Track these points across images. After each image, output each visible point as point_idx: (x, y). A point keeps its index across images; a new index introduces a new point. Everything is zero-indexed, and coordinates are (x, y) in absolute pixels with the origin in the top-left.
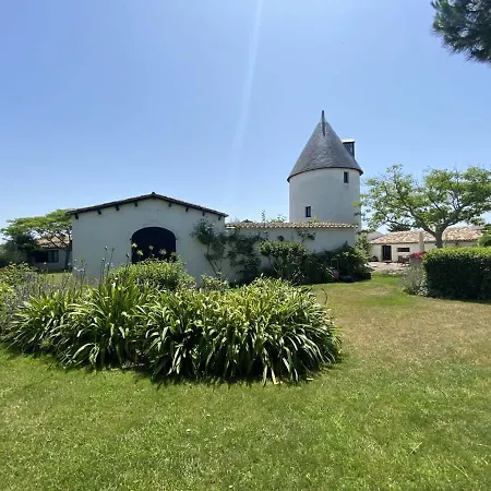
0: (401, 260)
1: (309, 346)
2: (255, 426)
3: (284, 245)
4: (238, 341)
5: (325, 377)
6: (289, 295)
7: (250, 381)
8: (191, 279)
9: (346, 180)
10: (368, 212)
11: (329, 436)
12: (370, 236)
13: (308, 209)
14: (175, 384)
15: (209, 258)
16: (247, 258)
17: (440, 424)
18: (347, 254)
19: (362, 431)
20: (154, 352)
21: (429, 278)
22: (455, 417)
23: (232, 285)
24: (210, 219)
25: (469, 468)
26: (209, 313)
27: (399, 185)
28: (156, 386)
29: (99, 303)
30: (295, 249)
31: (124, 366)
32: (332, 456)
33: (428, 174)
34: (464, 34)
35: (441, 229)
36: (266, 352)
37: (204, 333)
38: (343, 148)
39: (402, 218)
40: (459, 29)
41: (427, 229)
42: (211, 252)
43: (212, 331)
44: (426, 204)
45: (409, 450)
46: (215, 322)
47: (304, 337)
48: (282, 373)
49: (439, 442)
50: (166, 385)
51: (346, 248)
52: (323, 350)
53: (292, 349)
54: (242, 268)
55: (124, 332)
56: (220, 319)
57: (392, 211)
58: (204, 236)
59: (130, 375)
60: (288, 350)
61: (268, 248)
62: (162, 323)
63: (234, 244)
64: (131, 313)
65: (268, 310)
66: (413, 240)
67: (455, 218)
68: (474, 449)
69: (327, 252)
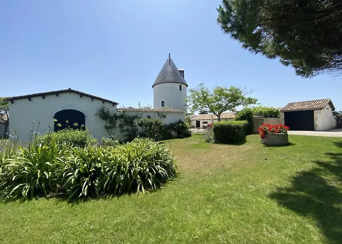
0: (204, 127)
1: (162, 171)
2: (132, 217)
3: (150, 120)
4: (123, 173)
5: (169, 186)
6: (152, 146)
7: (130, 194)
8: (95, 140)
9: (180, 89)
10: (190, 105)
11: (171, 215)
12: (191, 116)
13: (163, 102)
14: (84, 202)
15: (107, 128)
16: (130, 128)
17: (219, 200)
18: (181, 125)
19: (186, 209)
20: (69, 184)
21: (215, 135)
22: (224, 196)
23: (121, 143)
24: (107, 105)
25: (230, 218)
26: (106, 159)
27: (203, 93)
28: (71, 205)
29: (29, 158)
30: (156, 122)
31: (48, 196)
32: (172, 224)
33: (215, 88)
34: (229, 25)
35: (220, 113)
36: (139, 177)
37: (102, 170)
38: (179, 73)
39: (204, 108)
40: (227, 23)
41: (214, 113)
42: (108, 125)
43: (107, 169)
44: (214, 102)
45: (206, 214)
46: (109, 163)
47: (159, 166)
48: (147, 186)
49: (218, 208)
50: (77, 203)
51: (180, 122)
52: (168, 172)
53: (153, 173)
54: (127, 133)
55: (47, 175)
56: (112, 161)
57: (200, 105)
58: (104, 115)
59: (53, 201)
60: (151, 174)
61: (142, 122)
62: (75, 167)
63: (122, 120)
64: (53, 162)
65: (141, 155)
66: (209, 118)
67: (225, 109)
68: (232, 209)
69: (172, 124)
